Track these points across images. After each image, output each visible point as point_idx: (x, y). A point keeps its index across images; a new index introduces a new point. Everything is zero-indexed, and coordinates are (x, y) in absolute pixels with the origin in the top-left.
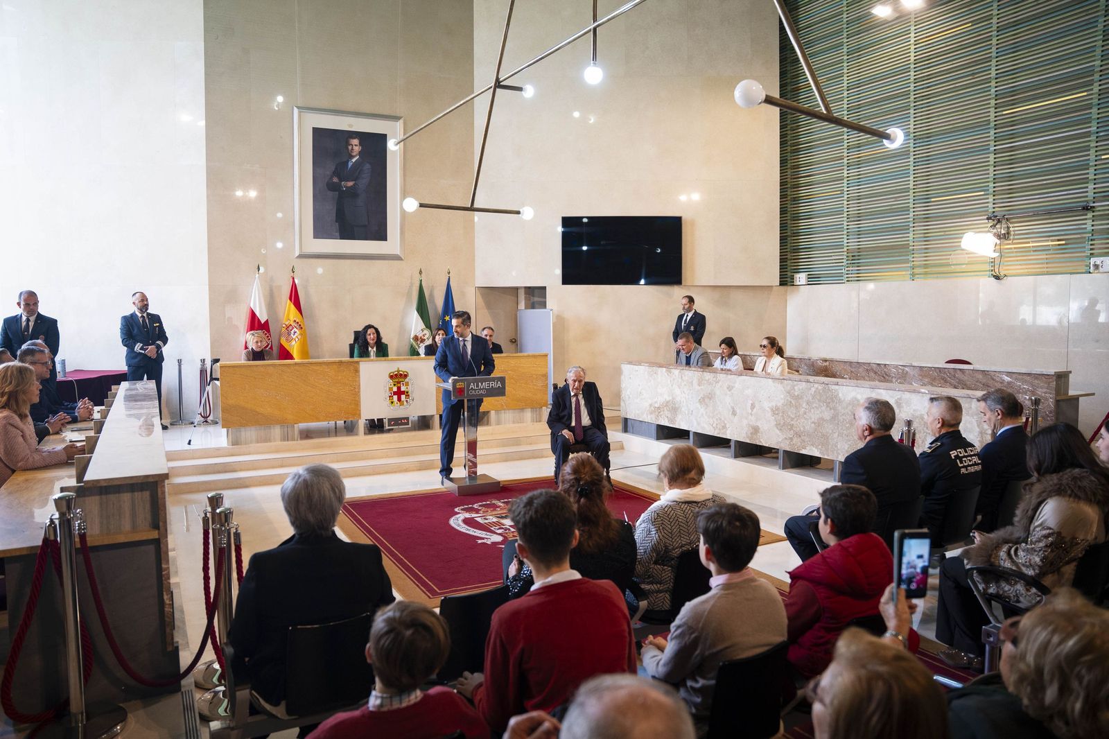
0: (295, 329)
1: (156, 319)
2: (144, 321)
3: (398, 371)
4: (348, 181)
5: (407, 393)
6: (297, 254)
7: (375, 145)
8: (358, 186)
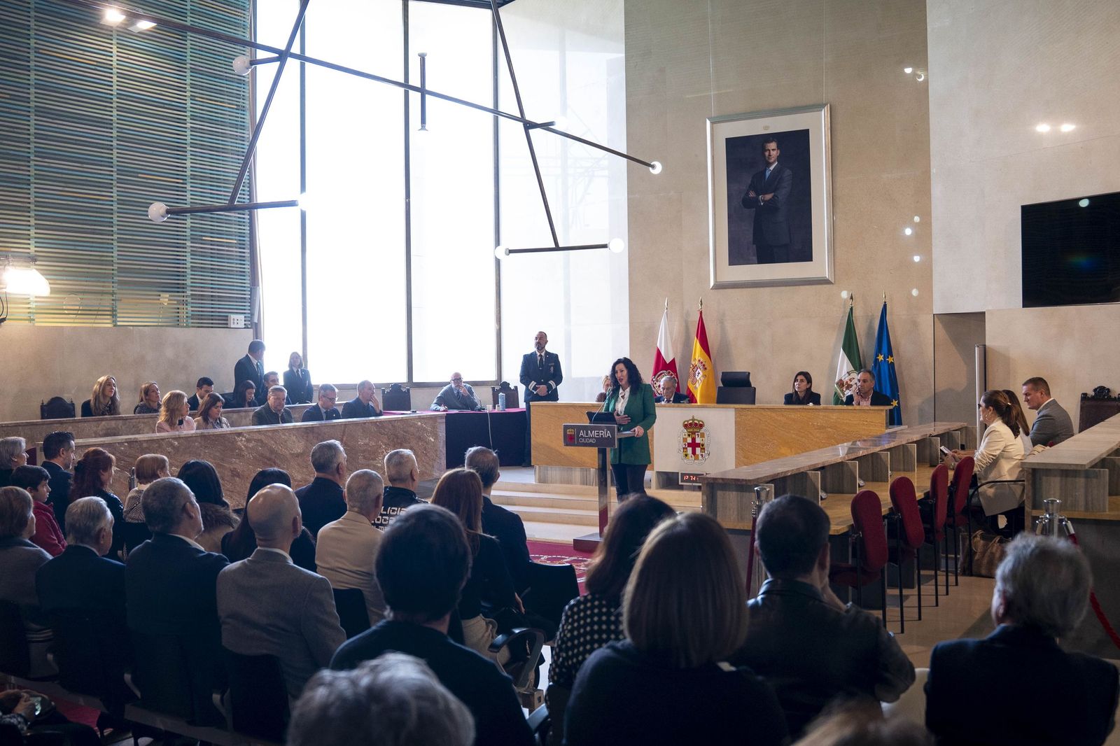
0: (699, 370)
1: (553, 359)
2: (541, 359)
3: (693, 420)
5: (703, 445)
6: (712, 284)
7: (797, 144)
8: (776, 198)
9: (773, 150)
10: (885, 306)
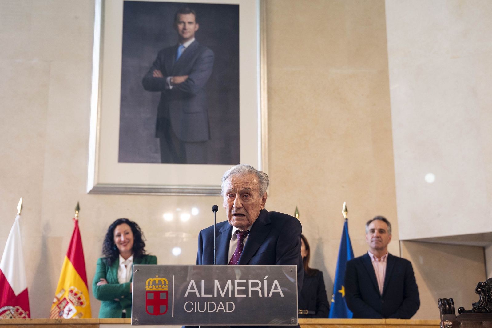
0: (70, 306)
4: (177, 74)
6: (90, 186)
8: (192, 83)
9: (190, 23)
10: (346, 224)
